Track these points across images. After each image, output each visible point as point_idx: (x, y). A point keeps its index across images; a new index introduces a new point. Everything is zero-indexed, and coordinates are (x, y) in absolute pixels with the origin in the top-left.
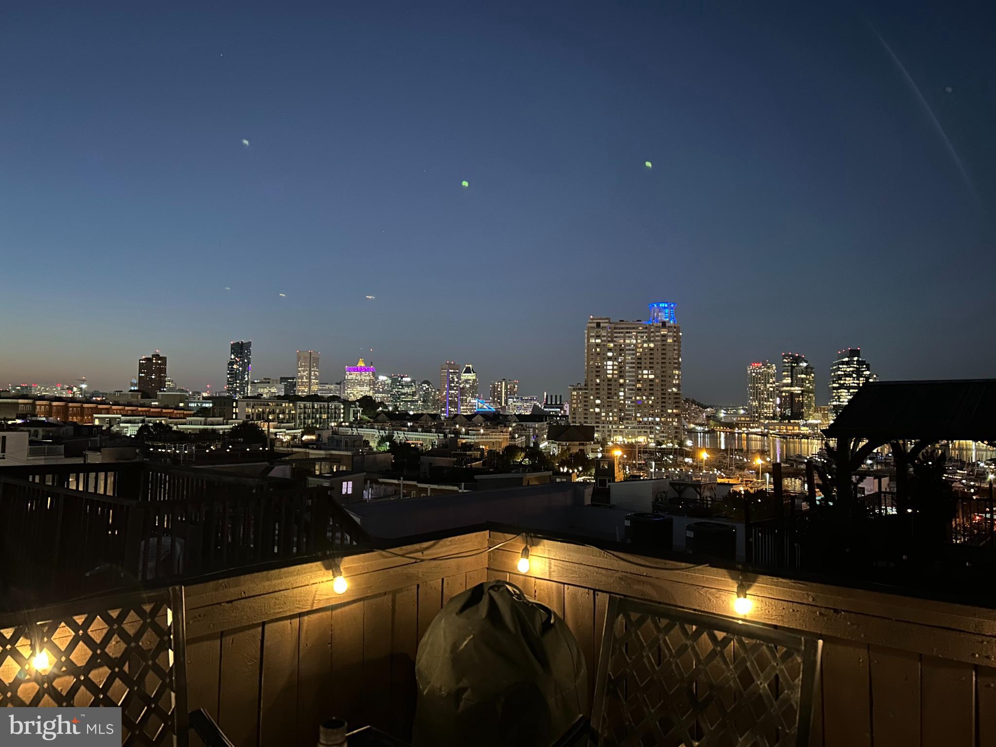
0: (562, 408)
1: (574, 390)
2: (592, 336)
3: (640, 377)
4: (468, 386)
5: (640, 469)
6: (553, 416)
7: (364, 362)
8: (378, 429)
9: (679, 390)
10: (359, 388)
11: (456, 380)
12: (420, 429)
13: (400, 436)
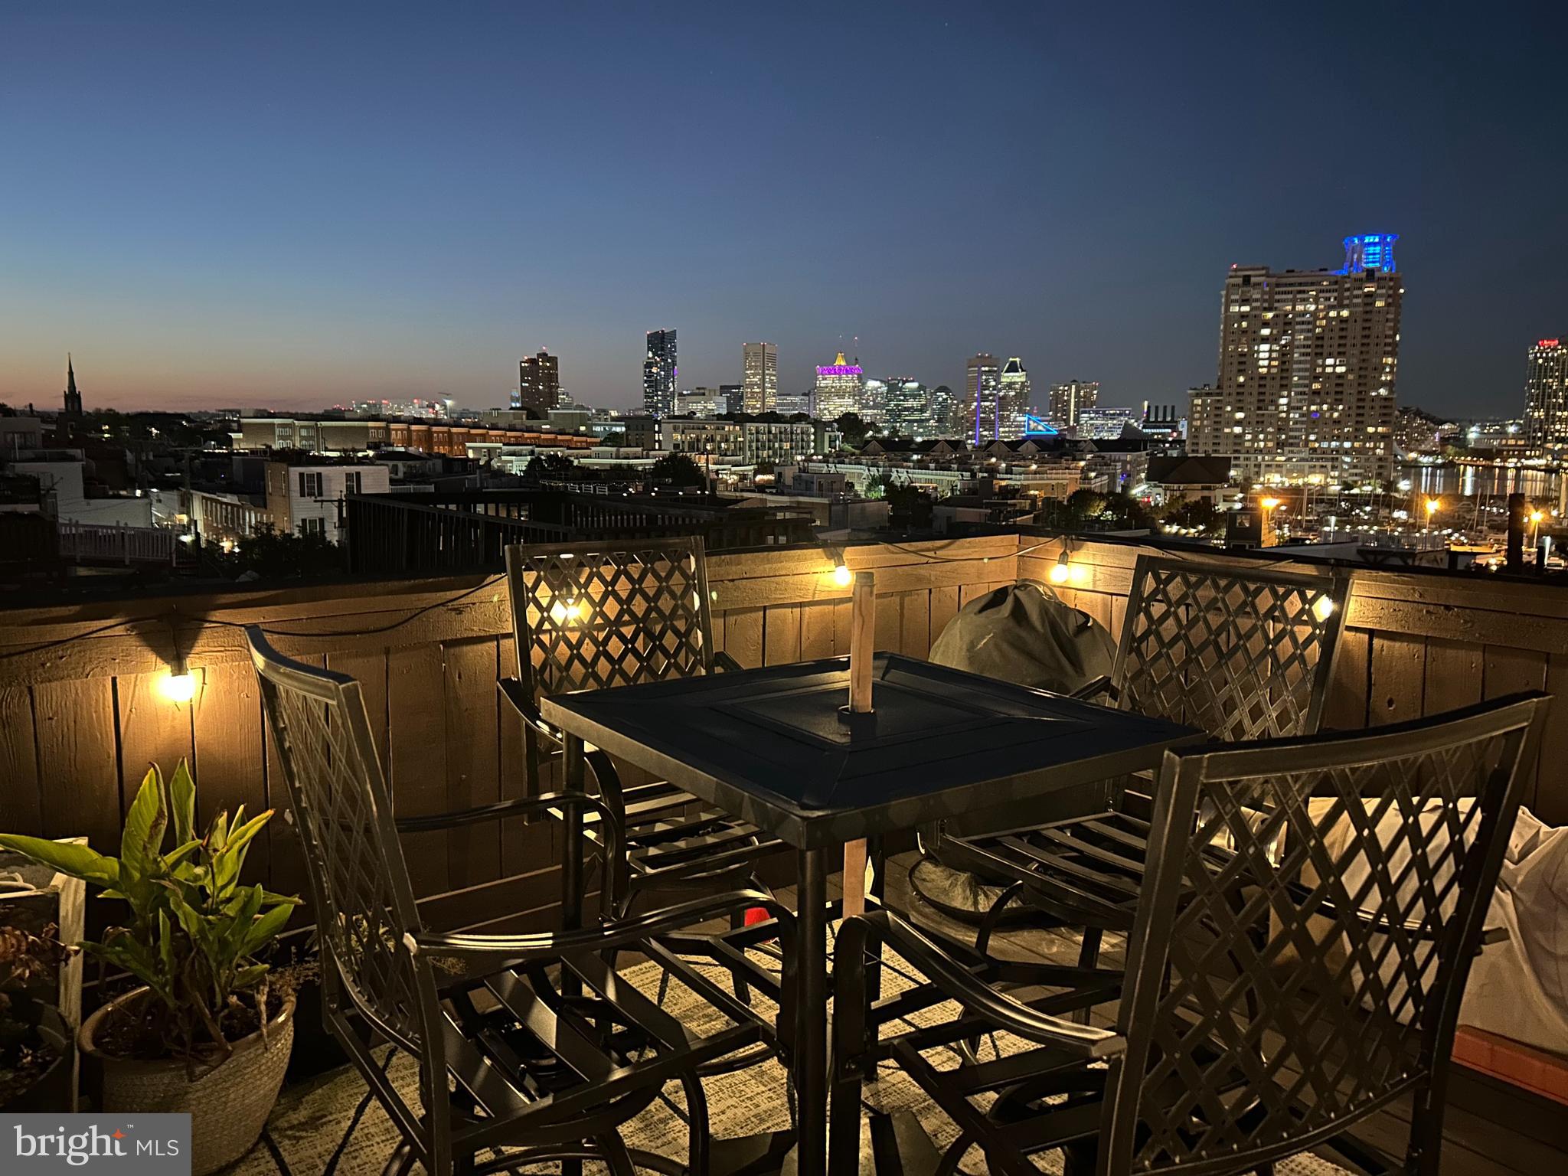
0: (1174, 429)
1: (1198, 396)
2: (1235, 301)
3: (1319, 370)
4: (1012, 393)
5: (1308, 530)
6: (1159, 441)
7: (845, 357)
8: (867, 465)
9: (1391, 392)
10: (838, 401)
11: (993, 383)
12: (932, 466)
13: (901, 476)
